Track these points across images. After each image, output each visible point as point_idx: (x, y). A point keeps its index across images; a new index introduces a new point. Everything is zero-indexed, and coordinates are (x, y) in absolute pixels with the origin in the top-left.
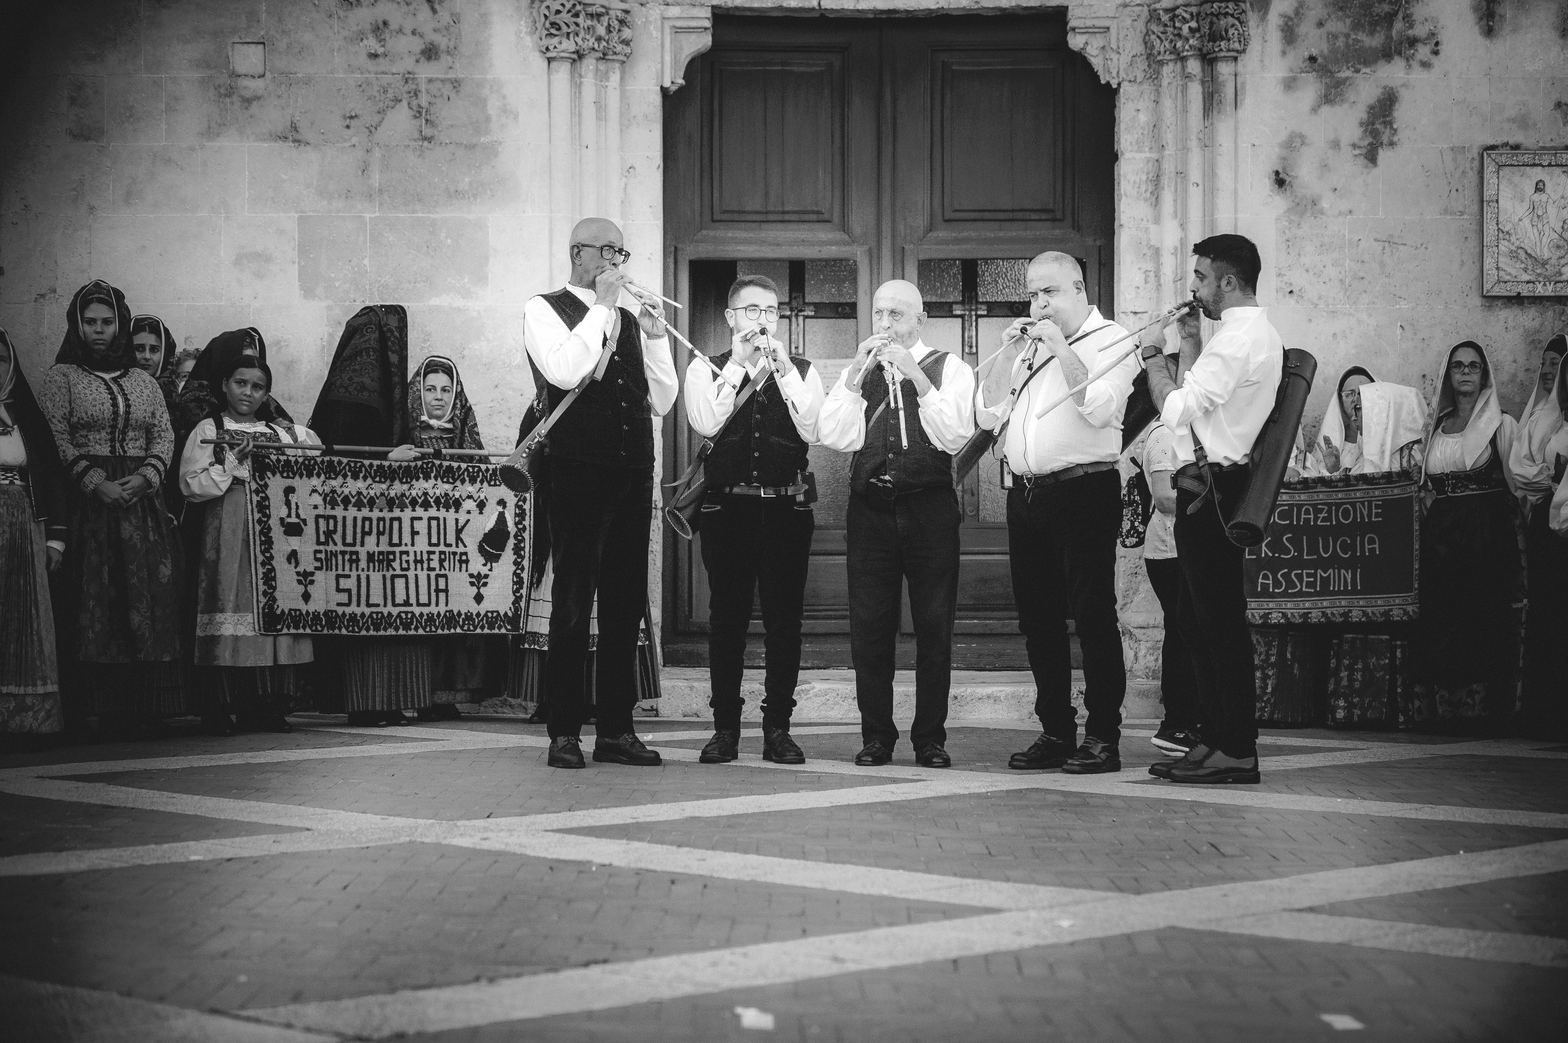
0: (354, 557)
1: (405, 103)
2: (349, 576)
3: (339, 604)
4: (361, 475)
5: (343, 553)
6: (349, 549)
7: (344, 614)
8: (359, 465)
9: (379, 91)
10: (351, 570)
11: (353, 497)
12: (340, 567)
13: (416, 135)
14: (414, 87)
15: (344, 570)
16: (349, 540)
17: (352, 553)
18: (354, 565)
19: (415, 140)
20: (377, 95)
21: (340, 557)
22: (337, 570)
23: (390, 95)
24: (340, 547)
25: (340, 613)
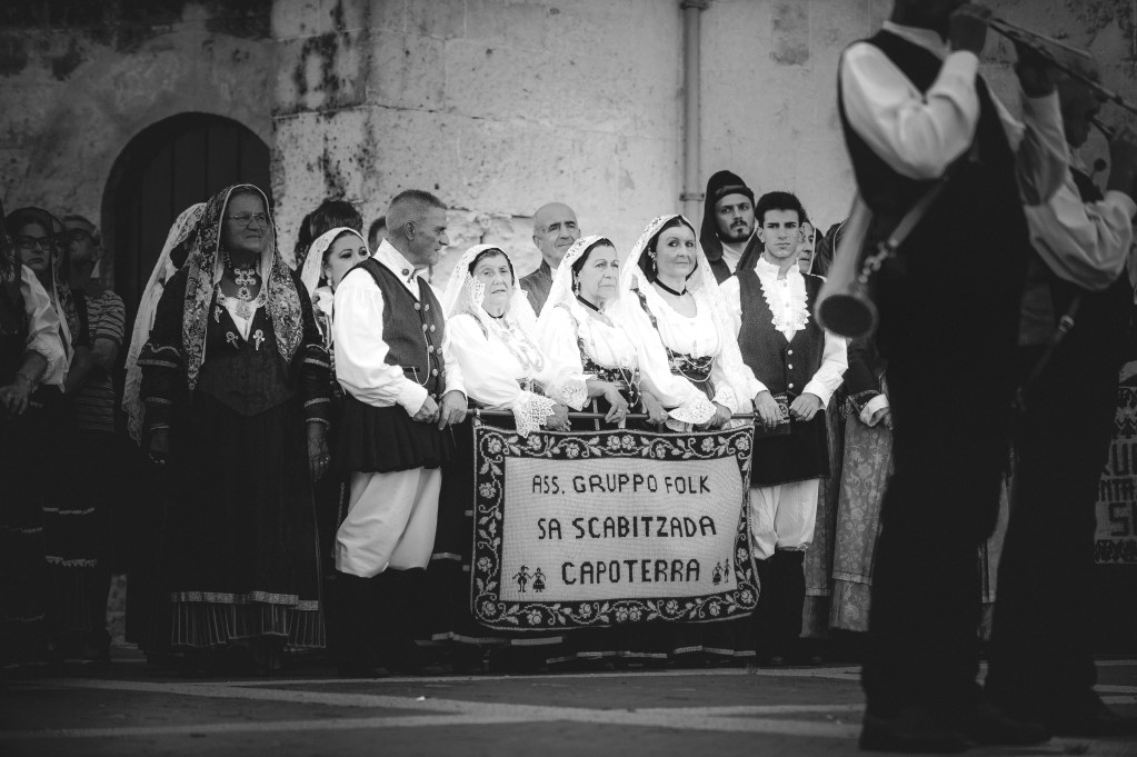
0: (1127, 485)
1: (1115, 22)
2: (1123, 505)
3: (1114, 534)
4: (1129, 402)
5: (1116, 482)
6: (1121, 477)
7: (1121, 542)
8: (1125, 392)
9: (1089, 11)
10: (1125, 498)
11: (1121, 425)
12: (1114, 497)
13: (1127, 55)
14: (1125, 5)
15: (1118, 499)
16: (1121, 467)
17: (1125, 481)
18: (1128, 494)
19: (1127, 60)
20: (1088, 15)
21: (1113, 487)
22: (1110, 499)
23: (1101, 14)
24: (1112, 477)
25: (1116, 542)
